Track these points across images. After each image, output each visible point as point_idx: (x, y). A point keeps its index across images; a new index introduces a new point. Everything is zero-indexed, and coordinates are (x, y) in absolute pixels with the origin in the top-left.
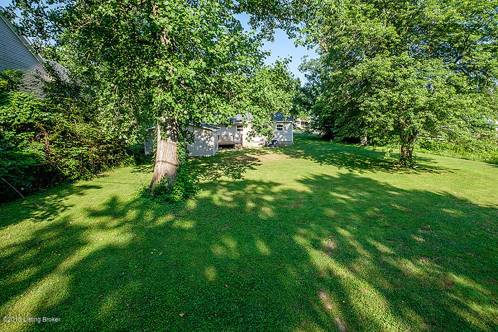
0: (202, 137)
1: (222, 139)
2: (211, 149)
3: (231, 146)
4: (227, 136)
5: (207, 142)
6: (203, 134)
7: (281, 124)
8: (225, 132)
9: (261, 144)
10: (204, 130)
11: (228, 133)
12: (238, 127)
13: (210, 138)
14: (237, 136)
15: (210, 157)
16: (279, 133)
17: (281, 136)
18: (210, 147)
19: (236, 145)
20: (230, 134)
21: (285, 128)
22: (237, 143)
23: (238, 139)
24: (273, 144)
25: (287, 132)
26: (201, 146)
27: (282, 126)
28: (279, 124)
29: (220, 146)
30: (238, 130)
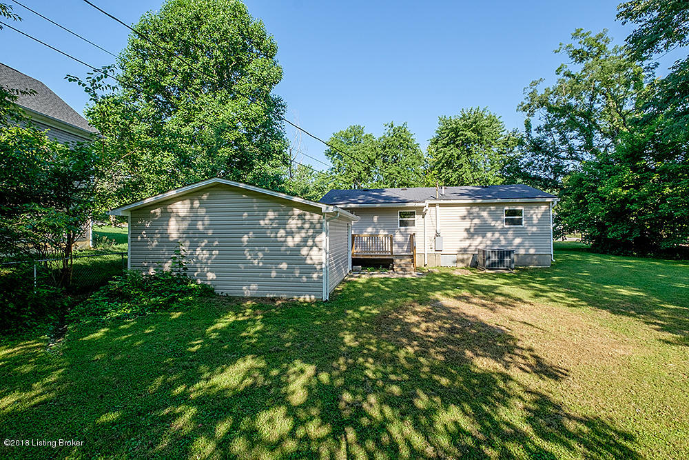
0: (290, 233)
1: (364, 245)
2: (315, 276)
3: (385, 263)
4: (374, 236)
5: (304, 251)
6: (293, 223)
7: (519, 208)
8: (370, 230)
9: (462, 261)
10: (297, 211)
11: (377, 231)
12: (403, 215)
13: (314, 237)
14: (399, 238)
15: (312, 303)
16: (510, 233)
17: (518, 241)
18: (312, 268)
19: (397, 261)
20: (382, 233)
21: (530, 219)
22: (401, 257)
23: (400, 245)
24: (501, 262)
25: (534, 229)
26: (284, 266)
27: (520, 213)
28: (511, 208)
29: (356, 262)
30: (403, 223)
